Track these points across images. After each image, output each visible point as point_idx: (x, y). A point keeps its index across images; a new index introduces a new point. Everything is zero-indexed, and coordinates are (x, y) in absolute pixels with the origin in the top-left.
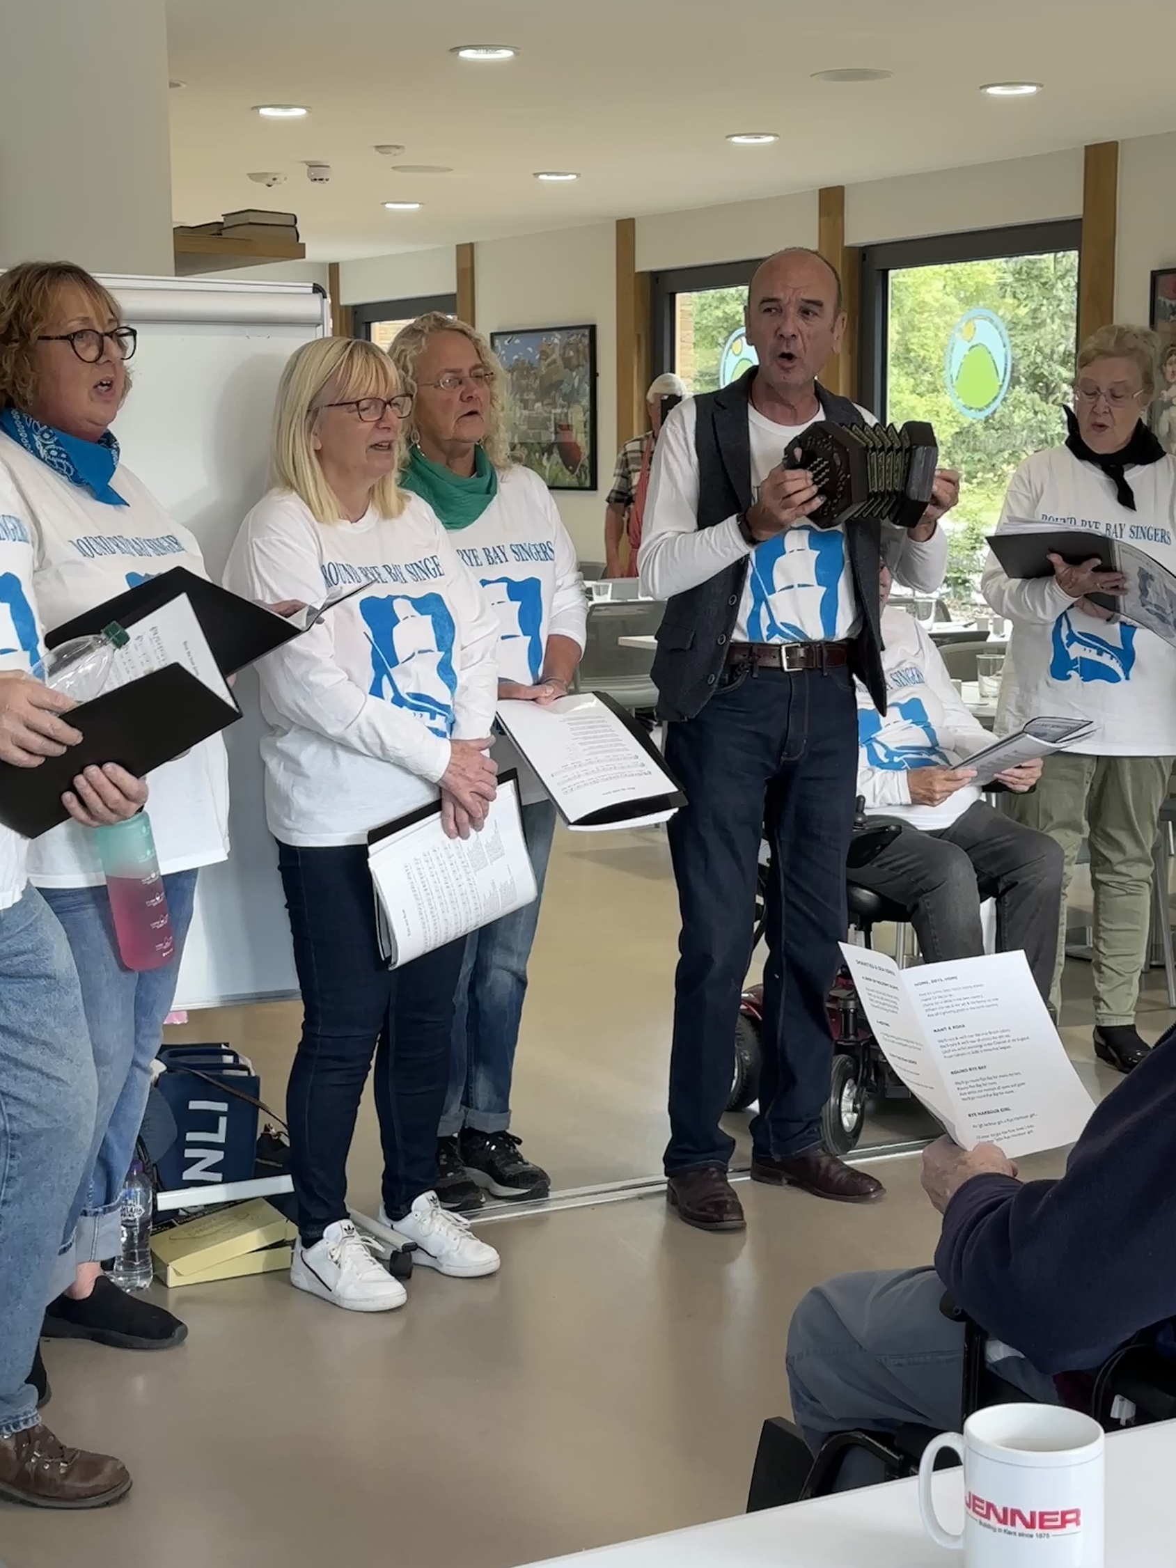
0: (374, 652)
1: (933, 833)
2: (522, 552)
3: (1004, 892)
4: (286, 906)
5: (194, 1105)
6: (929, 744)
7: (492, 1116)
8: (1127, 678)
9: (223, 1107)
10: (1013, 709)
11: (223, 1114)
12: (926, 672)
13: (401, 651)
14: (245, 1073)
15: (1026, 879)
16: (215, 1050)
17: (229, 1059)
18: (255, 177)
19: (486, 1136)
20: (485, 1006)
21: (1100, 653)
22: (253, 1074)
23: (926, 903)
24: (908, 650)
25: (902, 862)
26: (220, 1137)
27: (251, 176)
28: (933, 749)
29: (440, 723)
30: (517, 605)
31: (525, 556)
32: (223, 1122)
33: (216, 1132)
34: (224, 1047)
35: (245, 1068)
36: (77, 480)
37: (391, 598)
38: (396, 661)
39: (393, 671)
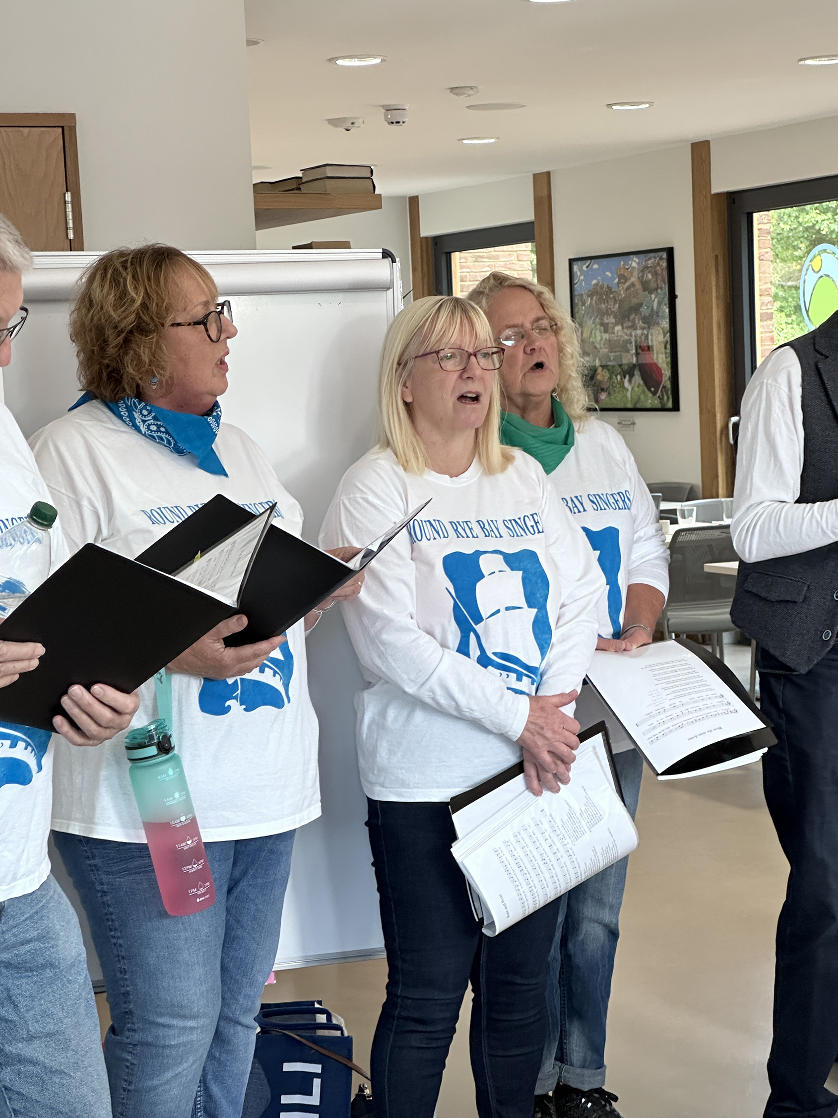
0: (456, 609)
2: (599, 502)
4: (373, 864)
5: (288, 1067)
7: (587, 1072)
9: (317, 1068)
11: (316, 1075)
13: (485, 606)
14: (338, 1033)
16: (307, 1009)
17: (322, 1018)
19: (582, 1094)
20: (578, 960)
22: (346, 1034)
26: (314, 1100)
29: (526, 684)
30: (597, 554)
31: (603, 505)
32: (317, 1082)
33: (311, 1094)
34: (317, 1005)
35: (338, 1028)
36: (179, 451)
37: (478, 553)
38: (478, 619)
39: (479, 628)
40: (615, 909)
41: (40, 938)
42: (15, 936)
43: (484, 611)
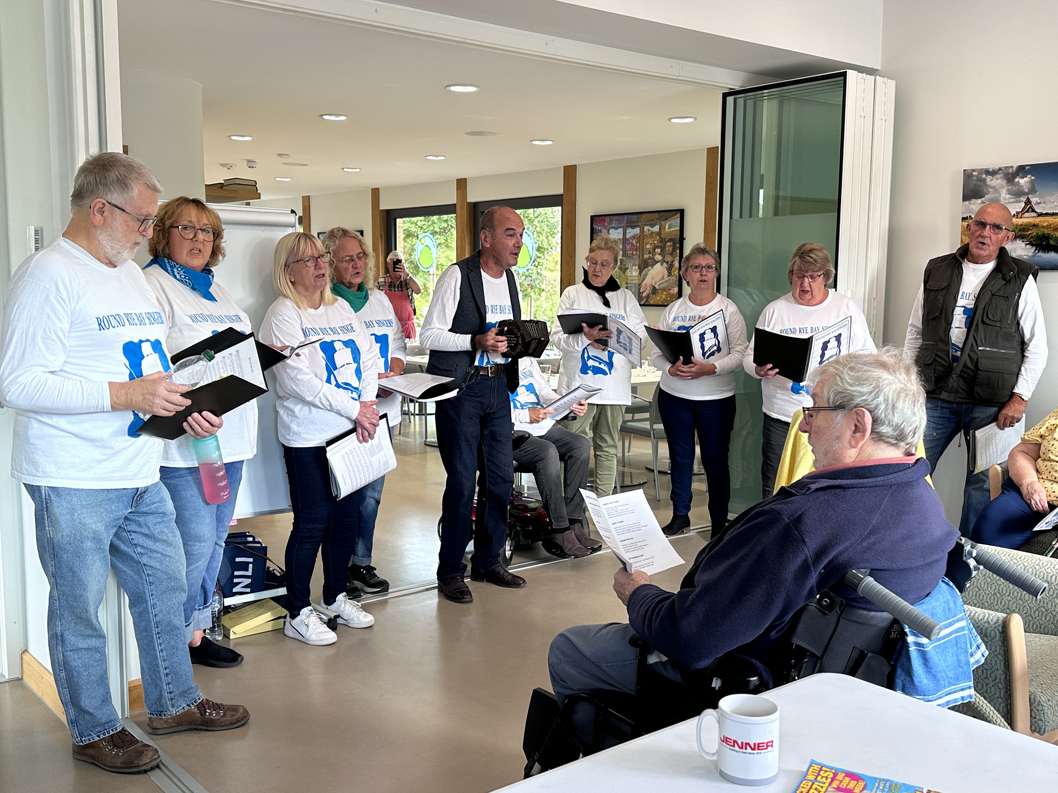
0: (327, 364)
1: (540, 437)
2: (380, 323)
3: (568, 459)
4: (287, 473)
5: (238, 560)
6: (537, 401)
7: (365, 559)
8: (610, 374)
9: (251, 560)
10: (564, 387)
11: (250, 563)
12: (534, 373)
13: (338, 363)
14: (259, 545)
15: (576, 454)
16: (244, 535)
17: (251, 539)
18: (223, 165)
19: (362, 567)
20: (364, 514)
21: (600, 364)
22: (264, 545)
23: (540, 465)
24: (527, 364)
25: (529, 449)
26: (250, 573)
27: (221, 165)
28: (538, 404)
29: (355, 395)
30: (379, 345)
31: (382, 325)
32: (251, 566)
33: (248, 571)
34: (247, 534)
35: (259, 543)
36: (193, 288)
37: (333, 342)
38: (335, 368)
39: (335, 372)
40: (380, 492)
41: (159, 502)
42: (150, 500)
43: (338, 364)
